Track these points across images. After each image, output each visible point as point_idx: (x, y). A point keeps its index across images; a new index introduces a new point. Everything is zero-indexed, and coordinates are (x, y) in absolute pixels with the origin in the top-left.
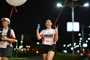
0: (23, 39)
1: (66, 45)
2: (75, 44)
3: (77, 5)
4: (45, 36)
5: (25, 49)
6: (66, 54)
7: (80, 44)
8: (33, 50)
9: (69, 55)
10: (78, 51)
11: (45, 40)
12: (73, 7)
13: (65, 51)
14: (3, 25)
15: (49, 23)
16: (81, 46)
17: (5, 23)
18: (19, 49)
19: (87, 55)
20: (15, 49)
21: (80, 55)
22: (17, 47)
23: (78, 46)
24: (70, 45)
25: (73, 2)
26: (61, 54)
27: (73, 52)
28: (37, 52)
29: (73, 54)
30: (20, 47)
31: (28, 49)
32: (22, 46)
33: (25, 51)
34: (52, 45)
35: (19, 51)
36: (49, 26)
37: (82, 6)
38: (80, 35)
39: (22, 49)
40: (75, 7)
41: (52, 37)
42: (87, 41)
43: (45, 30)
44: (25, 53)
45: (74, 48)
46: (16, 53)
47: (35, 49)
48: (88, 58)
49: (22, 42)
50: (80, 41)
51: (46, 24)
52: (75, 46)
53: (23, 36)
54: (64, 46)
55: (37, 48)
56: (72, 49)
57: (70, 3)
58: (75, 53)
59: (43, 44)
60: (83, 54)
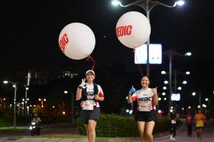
3: (158, 3)
10: (160, 111)
12: (147, 7)
41: (149, 100)
46: (13, 114)
53: (29, 76)
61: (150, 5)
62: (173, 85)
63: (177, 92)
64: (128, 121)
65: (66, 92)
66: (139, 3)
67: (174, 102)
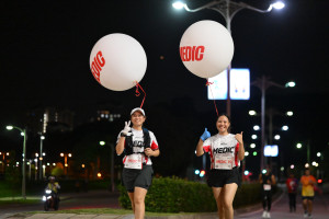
3: (243, 5)
12: (228, 12)
15: (225, 122)
41: (231, 152)
42: (277, 137)
47: (93, 165)
53: (46, 118)
61: (232, 9)
62: (267, 132)
63: (273, 143)
64: (198, 188)
65: (102, 143)
66: (215, 6)
67: (269, 158)
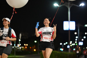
0: (21, 38)
1: (63, 44)
2: (71, 42)
3: (73, 4)
4: (43, 33)
5: (23, 47)
6: (63, 52)
7: (76, 42)
8: (31, 48)
9: (65, 53)
10: (74, 49)
11: (44, 37)
12: (69, 6)
13: (62, 50)
14: (4, 25)
15: (47, 21)
16: (77, 44)
17: (6, 23)
18: (17, 47)
19: (83, 53)
20: (13, 47)
21: (76, 52)
22: (15, 45)
23: (74, 44)
24: (67, 43)
25: (69, 2)
26: (58, 52)
27: (69, 50)
28: (35, 50)
29: (69, 52)
30: (18, 45)
31: (26, 47)
32: (20, 45)
33: (23, 49)
34: (50, 41)
35: (17, 49)
36: (47, 24)
37: (78, 6)
38: (76, 33)
39: (20, 47)
40: (71, 7)
41: (50, 34)
42: (83, 40)
43: (43, 28)
44: (23, 51)
45: (70, 46)
46: (14, 51)
47: (33, 47)
48: (84, 56)
49: (20, 40)
50: (76, 40)
51: (44, 22)
52: (71, 44)
53: (20, 35)
54: (61, 44)
55: (35, 46)
56: (68, 47)
57: (67, 3)
58: (71, 51)
59: (42, 41)
60: (79, 52)
67: (80, 46)
